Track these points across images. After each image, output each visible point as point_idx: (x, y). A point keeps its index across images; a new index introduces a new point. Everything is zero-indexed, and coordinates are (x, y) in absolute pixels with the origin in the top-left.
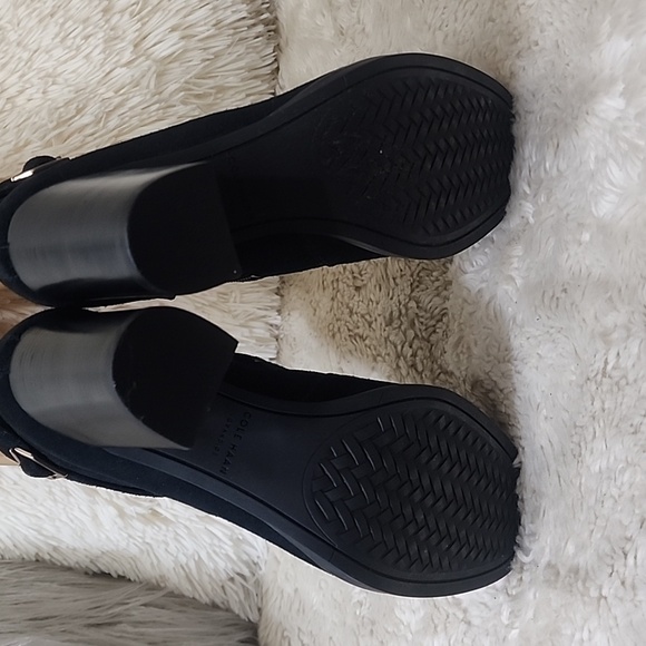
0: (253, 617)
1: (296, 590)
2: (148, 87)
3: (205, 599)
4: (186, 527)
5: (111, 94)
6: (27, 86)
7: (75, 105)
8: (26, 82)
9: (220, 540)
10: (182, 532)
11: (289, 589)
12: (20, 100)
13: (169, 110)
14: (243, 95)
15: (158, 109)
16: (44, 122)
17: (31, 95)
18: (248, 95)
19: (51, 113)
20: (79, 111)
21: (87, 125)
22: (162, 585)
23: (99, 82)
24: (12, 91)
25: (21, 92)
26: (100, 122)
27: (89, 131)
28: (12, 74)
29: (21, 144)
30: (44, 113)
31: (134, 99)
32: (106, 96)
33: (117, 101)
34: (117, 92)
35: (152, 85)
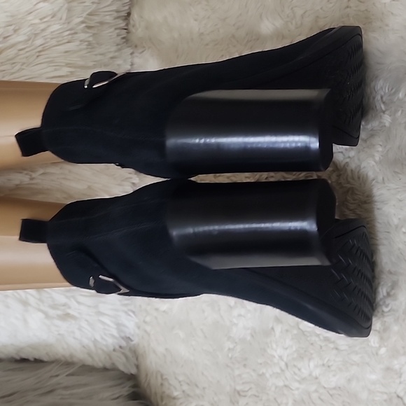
0: (133, 371)
1: (166, 349)
2: (61, 18)
3: (100, 365)
4: (86, 321)
5: (37, 21)
7: (12, 27)
9: (108, 326)
10: (84, 324)
11: (160, 349)
13: (74, 36)
14: (113, 28)
15: (69, 35)
18: (115, 29)
20: (15, 31)
21: (20, 42)
26: (29, 41)
27: (21, 47)
31: (55, 26)
33: (43, 26)
34: (41, 19)
35: (64, 17)
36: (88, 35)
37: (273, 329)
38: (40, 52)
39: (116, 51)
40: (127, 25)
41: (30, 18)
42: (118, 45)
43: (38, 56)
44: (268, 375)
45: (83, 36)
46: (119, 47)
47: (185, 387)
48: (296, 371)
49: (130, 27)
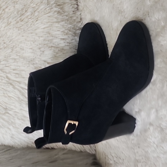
0: (94, 152)
2: (45, 3)
3: (79, 150)
5: (35, 6)
6: (9, 5)
7: (24, 10)
8: (8, 4)
12: (7, 10)
13: (51, 9)
14: (70, 5)
15: (49, 9)
16: (16, 15)
17: (10, 8)
18: (71, 5)
19: (18, 13)
20: (26, 11)
21: (28, 15)
22: (66, 148)
23: (30, 2)
24: (4, 7)
25: (7, 7)
26: (32, 14)
27: (29, 17)
28: (3, 2)
29: (9, 23)
30: (15, 13)
31: (42, 7)
32: (33, 6)
33: (37, 7)
34: (36, 5)
35: (46, 2)
36: (57, 8)
37: (149, 128)
38: (37, 18)
39: (72, 14)
40: (77, 3)
41: (32, 5)
42: (73, 11)
43: (37, 21)
44: (149, 152)
45: (55, 9)
46: (74, 12)
47: (115, 159)
48: (162, 148)
49: (79, 4)
